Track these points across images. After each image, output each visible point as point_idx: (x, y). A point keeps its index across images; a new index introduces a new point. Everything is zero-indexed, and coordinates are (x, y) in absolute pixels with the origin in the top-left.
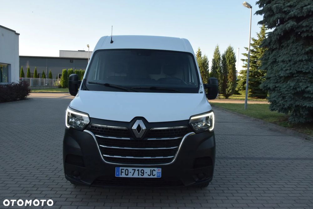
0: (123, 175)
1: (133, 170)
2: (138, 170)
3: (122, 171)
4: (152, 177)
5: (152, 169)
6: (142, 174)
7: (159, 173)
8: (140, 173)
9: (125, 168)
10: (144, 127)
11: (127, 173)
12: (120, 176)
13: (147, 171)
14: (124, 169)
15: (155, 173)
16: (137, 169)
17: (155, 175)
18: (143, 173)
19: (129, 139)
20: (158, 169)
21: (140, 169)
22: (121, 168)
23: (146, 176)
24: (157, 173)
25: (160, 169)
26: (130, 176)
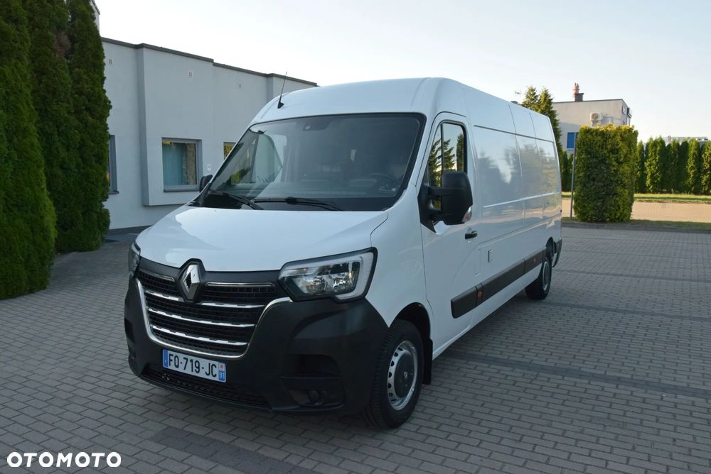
0: (172, 367)
1: (184, 358)
2: (191, 361)
3: (172, 358)
4: (210, 377)
5: (212, 362)
6: (197, 370)
7: (222, 372)
8: (194, 368)
9: (175, 354)
10: (195, 280)
11: (177, 364)
12: (169, 367)
13: (204, 364)
14: (172, 355)
15: (216, 371)
16: (190, 358)
17: (215, 376)
18: (198, 368)
19: (176, 299)
20: (220, 364)
21: (195, 359)
22: (169, 352)
23: (202, 374)
24: (220, 371)
25: (224, 365)
26: (181, 369)
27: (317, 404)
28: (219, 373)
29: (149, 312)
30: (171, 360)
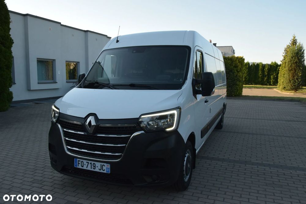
0: (80, 167)
1: (87, 162)
2: (91, 163)
3: (79, 162)
4: (102, 171)
5: (102, 164)
6: (94, 168)
7: (108, 168)
8: (92, 167)
9: (81, 160)
10: (93, 123)
11: (82, 165)
12: (78, 167)
13: (98, 165)
14: (80, 161)
15: (104, 168)
16: (90, 162)
17: (104, 170)
18: (95, 167)
19: (83, 133)
20: (107, 164)
21: (93, 162)
22: (78, 159)
23: (97, 170)
24: (107, 168)
25: (109, 165)
26: (85, 168)
27: (156, 181)
28: (106, 168)
29: (65, 140)
30: (79, 163)
